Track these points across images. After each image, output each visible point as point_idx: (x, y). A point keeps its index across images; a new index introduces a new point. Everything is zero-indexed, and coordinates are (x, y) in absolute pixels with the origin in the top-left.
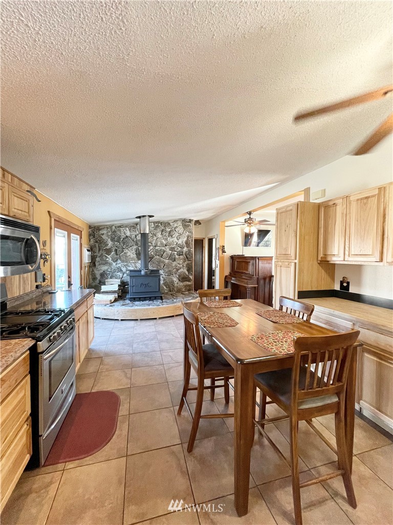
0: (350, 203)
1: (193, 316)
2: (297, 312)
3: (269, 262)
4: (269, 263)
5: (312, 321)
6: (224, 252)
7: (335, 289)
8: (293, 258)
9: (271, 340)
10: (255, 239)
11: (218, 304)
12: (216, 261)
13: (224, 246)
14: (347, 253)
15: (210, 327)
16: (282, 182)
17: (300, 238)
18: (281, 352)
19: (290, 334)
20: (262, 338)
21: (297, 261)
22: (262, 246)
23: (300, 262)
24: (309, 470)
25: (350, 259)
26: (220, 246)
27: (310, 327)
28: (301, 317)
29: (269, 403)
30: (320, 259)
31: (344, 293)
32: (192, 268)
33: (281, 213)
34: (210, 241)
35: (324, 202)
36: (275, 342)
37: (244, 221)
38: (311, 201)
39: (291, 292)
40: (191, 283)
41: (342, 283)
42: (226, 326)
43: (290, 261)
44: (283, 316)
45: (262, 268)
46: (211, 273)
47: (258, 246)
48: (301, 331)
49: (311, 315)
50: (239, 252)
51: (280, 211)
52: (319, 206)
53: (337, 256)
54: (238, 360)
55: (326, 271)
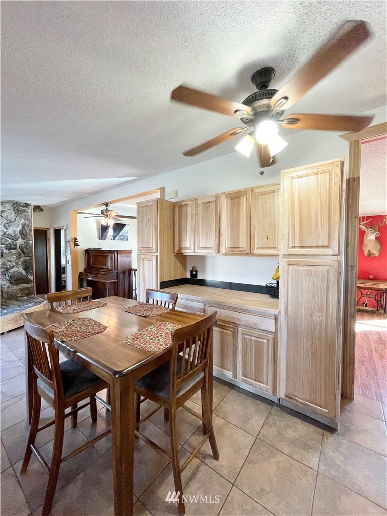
0: (197, 205)
1: (44, 331)
2: (163, 303)
3: (128, 255)
4: (128, 257)
5: (177, 309)
6: (76, 245)
7: (187, 277)
8: (155, 251)
9: (147, 338)
10: (111, 232)
11: (76, 308)
12: (66, 256)
13: (76, 239)
14: (196, 246)
15: (71, 340)
16: (140, 177)
17: (160, 233)
18: (160, 349)
19: (163, 327)
20: (137, 338)
21: (158, 254)
22: (118, 240)
23: (160, 255)
24: (183, 447)
25: (199, 251)
26: (71, 238)
27: (176, 315)
28: (167, 306)
29: (143, 400)
30: (176, 252)
31: (194, 281)
32: (32, 266)
33: (142, 207)
34: (58, 233)
35: (178, 202)
36: (151, 339)
37: (100, 213)
38: (166, 199)
39: (154, 284)
40: (33, 285)
41: (192, 271)
42: (93, 334)
43: (152, 254)
44: (152, 309)
45: (122, 261)
46: (60, 270)
47: (114, 239)
48: (171, 321)
49: (175, 303)
50: (94, 246)
51: (141, 205)
52: (174, 205)
53: (189, 249)
54: (116, 373)
55: (181, 263)
